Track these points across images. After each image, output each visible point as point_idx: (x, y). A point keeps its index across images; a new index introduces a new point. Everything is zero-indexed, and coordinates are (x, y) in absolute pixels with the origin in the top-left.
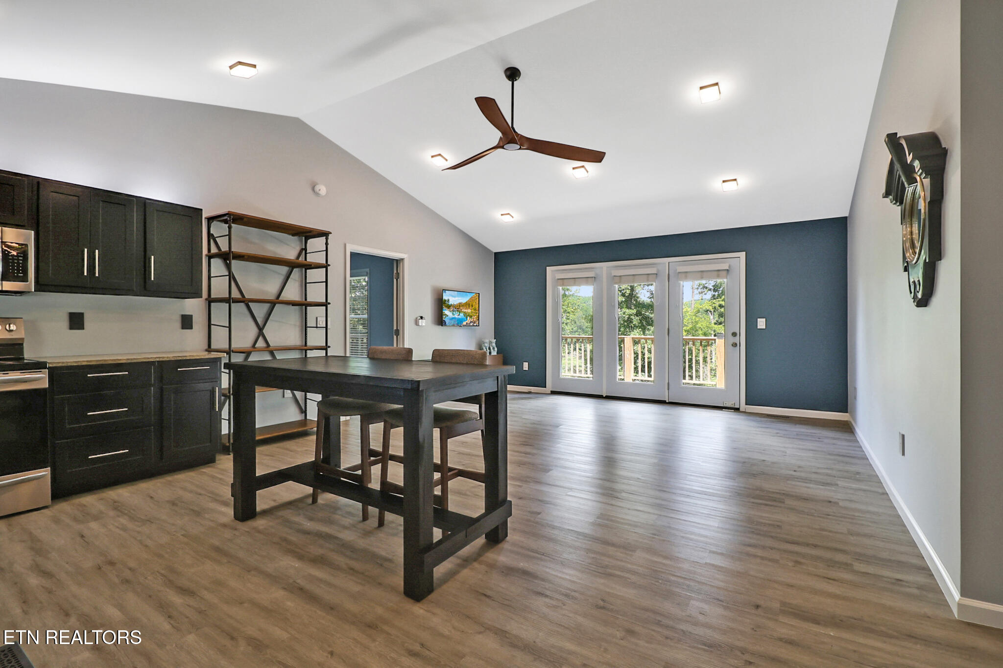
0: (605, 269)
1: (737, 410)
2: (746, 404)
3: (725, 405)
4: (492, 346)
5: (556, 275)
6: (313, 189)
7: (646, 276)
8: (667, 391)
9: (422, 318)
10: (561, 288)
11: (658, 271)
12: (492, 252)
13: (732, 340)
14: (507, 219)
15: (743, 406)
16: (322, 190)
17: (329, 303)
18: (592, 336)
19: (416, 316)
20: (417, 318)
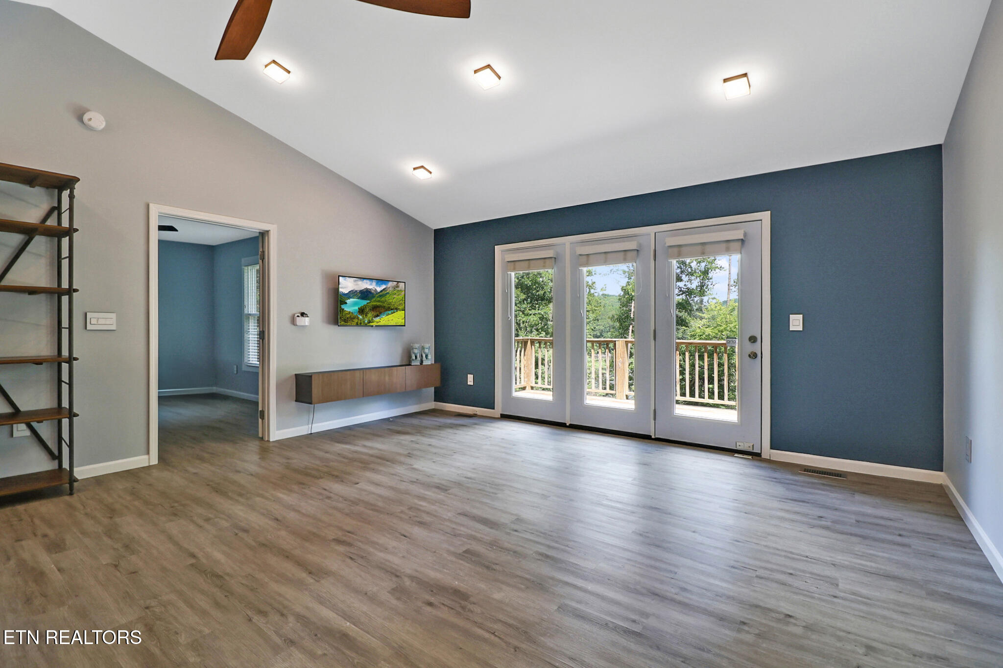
0: (568, 246)
1: (755, 456)
2: (772, 448)
3: (739, 448)
4: (424, 353)
5: (506, 256)
6: (80, 119)
7: (622, 253)
8: (653, 422)
9: (303, 314)
10: (513, 274)
11: (640, 245)
12: (432, 229)
13: (750, 348)
14: (421, 175)
15: (767, 452)
16: (97, 120)
17: (76, 291)
18: (551, 338)
19: (294, 312)
20: (294, 315)
